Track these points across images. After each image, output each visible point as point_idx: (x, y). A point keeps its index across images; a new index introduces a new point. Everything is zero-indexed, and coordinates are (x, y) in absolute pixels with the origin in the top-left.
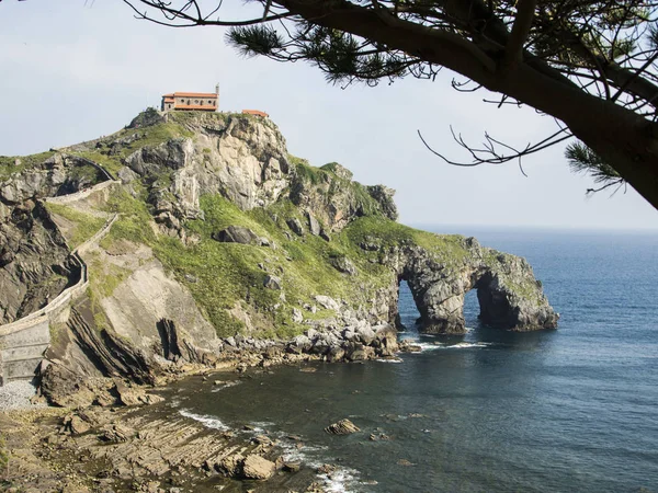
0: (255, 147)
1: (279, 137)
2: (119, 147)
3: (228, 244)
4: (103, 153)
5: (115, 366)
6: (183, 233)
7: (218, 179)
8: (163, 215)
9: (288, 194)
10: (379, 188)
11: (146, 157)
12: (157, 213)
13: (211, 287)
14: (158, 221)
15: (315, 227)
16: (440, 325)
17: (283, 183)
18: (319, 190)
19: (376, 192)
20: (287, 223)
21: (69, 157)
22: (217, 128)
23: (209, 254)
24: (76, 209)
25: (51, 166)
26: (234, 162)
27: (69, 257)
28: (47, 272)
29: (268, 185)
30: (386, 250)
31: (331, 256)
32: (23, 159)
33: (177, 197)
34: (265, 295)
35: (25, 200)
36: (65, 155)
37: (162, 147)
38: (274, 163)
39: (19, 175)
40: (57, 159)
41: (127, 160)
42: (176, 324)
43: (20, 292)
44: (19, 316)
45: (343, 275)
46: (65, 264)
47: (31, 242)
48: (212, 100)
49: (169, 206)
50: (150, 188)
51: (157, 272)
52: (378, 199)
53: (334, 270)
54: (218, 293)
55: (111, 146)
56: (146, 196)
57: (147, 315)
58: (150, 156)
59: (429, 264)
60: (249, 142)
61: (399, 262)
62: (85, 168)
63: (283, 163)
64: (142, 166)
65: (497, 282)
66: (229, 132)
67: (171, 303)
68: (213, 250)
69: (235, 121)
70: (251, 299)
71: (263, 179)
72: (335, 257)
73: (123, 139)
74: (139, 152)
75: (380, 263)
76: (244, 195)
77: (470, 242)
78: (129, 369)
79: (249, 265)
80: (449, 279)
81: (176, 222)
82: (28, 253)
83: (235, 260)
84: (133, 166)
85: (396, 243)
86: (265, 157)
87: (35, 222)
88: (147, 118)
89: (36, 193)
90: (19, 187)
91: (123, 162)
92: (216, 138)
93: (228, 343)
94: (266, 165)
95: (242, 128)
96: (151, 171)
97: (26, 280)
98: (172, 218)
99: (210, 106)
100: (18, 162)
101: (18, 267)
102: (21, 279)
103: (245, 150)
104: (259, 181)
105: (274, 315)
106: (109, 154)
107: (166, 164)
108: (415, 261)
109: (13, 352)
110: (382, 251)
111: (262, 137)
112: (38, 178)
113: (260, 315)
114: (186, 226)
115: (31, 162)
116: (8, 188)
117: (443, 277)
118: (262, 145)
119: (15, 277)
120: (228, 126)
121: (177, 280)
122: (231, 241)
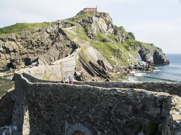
0: (106, 21)
1: (111, 19)
2: (75, 19)
3: (106, 43)
4: (71, 21)
5: (95, 73)
6: (94, 40)
7: (99, 28)
8: (89, 35)
9: (113, 33)
10: (131, 33)
11: (83, 21)
12: (88, 34)
13: (105, 53)
14: (88, 37)
15: (121, 40)
16: (149, 63)
17: (112, 30)
18: (120, 32)
19: (130, 34)
20: (115, 39)
21: (63, 22)
22: (98, 16)
23: (102, 45)
24: (69, 31)
25: (58, 24)
26: (102, 24)
27: (71, 42)
28: (65, 47)
29: (109, 30)
30: (136, 46)
31: (126, 47)
32: (51, 22)
33: (92, 31)
34: (119, 54)
35: (52, 32)
36: (62, 21)
37: (87, 18)
38: (110, 25)
39: (51, 26)
40: (60, 22)
41: (78, 22)
42: (103, 61)
43: (58, 52)
44: (59, 59)
45: (129, 51)
46: (70, 44)
47: (59, 39)
48: (96, 9)
49: (91, 33)
50: (85, 29)
51: (92, 48)
52: (130, 35)
53: (127, 50)
54: (107, 54)
55: (73, 19)
56: (85, 30)
57: (94, 59)
58: (84, 21)
59: (145, 49)
60: (105, 20)
61: (139, 49)
62: (67, 24)
63: (112, 25)
64: (82, 23)
65: (159, 53)
66: (101, 17)
67: (98, 56)
68: (102, 44)
69: (102, 14)
70: (116, 56)
71: (108, 29)
72: (127, 47)
73: (76, 17)
74: (81, 20)
75: (135, 49)
76: (105, 32)
77: (152, 44)
78: (100, 74)
79: (113, 47)
80: (150, 52)
81: (92, 37)
82: (59, 42)
83: (109, 46)
84: (80, 23)
85: (138, 44)
86: (108, 24)
87: (59, 34)
88: (81, 13)
89: (55, 31)
90: (51, 29)
91: (77, 22)
92: (98, 18)
93: (114, 67)
94: (108, 26)
95: (104, 16)
96: (84, 24)
97: (59, 49)
98: (91, 36)
99: (96, 11)
100: (50, 23)
101: (56, 46)
102: (58, 49)
103: (104, 22)
104: (107, 29)
105: (123, 60)
106: (73, 21)
107: (88, 22)
108: (142, 48)
109: (66, 68)
110: (135, 46)
111: (108, 18)
112: (55, 27)
113: (119, 60)
114: (95, 38)
115: (53, 23)
116: (48, 29)
117: (149, 52)
118: (108, 21)
119: (56, 48)
120: (101, 15)
121: (97, 50)
122: (106, 42)
